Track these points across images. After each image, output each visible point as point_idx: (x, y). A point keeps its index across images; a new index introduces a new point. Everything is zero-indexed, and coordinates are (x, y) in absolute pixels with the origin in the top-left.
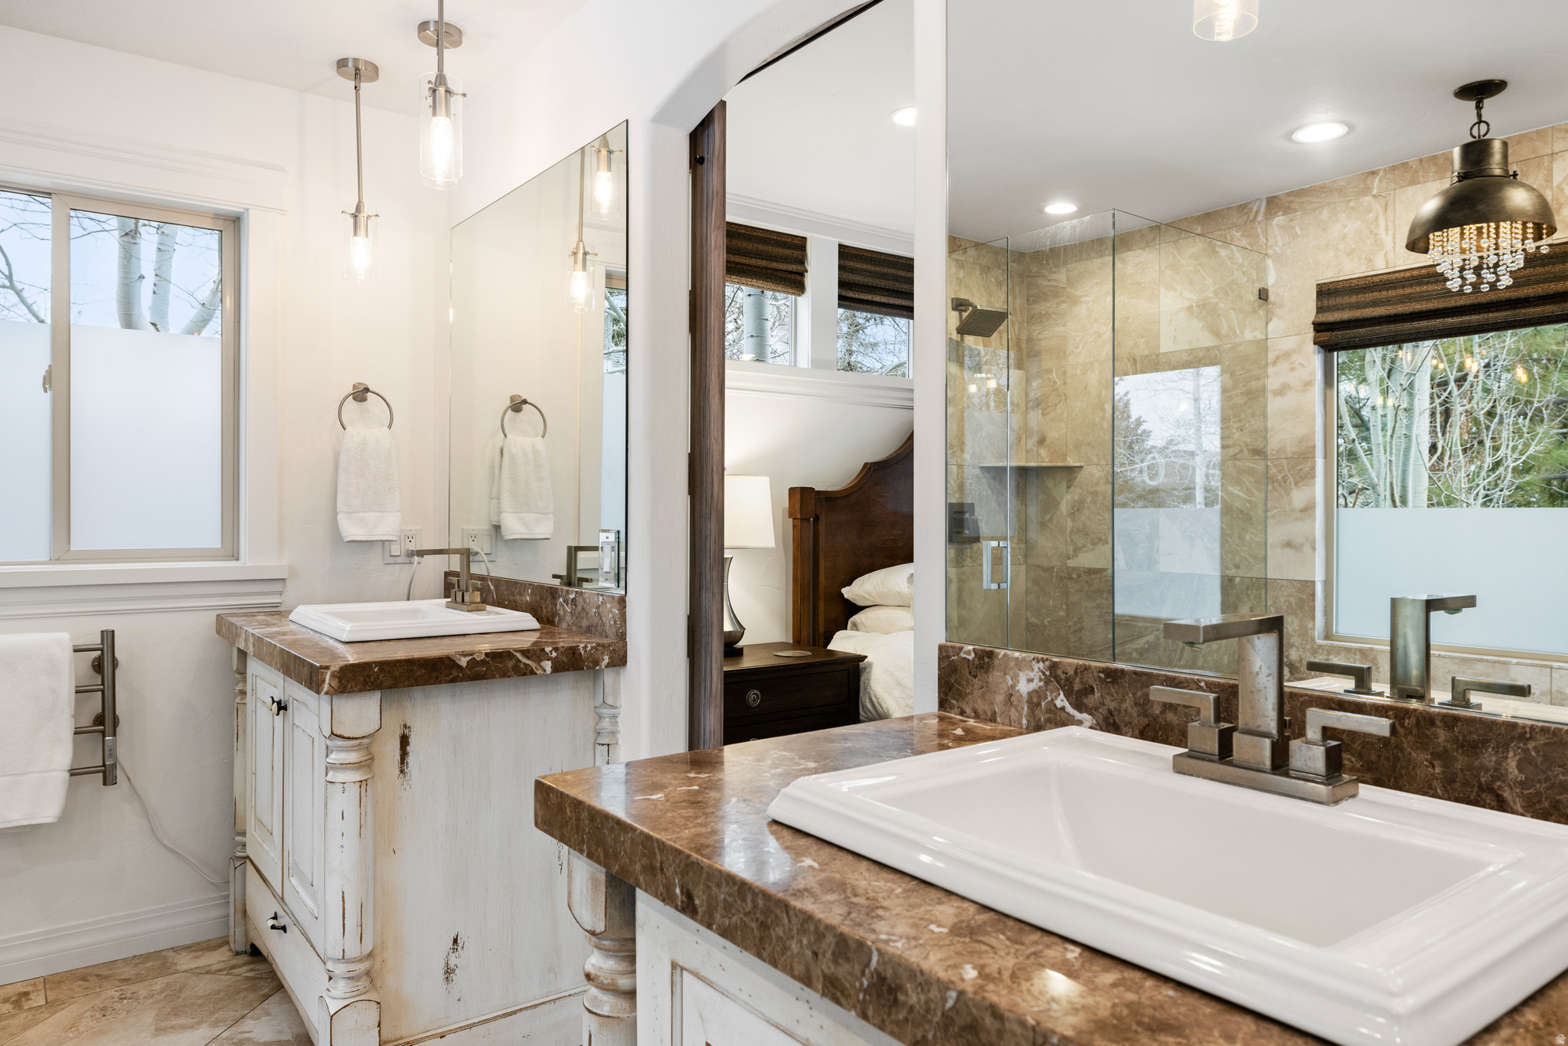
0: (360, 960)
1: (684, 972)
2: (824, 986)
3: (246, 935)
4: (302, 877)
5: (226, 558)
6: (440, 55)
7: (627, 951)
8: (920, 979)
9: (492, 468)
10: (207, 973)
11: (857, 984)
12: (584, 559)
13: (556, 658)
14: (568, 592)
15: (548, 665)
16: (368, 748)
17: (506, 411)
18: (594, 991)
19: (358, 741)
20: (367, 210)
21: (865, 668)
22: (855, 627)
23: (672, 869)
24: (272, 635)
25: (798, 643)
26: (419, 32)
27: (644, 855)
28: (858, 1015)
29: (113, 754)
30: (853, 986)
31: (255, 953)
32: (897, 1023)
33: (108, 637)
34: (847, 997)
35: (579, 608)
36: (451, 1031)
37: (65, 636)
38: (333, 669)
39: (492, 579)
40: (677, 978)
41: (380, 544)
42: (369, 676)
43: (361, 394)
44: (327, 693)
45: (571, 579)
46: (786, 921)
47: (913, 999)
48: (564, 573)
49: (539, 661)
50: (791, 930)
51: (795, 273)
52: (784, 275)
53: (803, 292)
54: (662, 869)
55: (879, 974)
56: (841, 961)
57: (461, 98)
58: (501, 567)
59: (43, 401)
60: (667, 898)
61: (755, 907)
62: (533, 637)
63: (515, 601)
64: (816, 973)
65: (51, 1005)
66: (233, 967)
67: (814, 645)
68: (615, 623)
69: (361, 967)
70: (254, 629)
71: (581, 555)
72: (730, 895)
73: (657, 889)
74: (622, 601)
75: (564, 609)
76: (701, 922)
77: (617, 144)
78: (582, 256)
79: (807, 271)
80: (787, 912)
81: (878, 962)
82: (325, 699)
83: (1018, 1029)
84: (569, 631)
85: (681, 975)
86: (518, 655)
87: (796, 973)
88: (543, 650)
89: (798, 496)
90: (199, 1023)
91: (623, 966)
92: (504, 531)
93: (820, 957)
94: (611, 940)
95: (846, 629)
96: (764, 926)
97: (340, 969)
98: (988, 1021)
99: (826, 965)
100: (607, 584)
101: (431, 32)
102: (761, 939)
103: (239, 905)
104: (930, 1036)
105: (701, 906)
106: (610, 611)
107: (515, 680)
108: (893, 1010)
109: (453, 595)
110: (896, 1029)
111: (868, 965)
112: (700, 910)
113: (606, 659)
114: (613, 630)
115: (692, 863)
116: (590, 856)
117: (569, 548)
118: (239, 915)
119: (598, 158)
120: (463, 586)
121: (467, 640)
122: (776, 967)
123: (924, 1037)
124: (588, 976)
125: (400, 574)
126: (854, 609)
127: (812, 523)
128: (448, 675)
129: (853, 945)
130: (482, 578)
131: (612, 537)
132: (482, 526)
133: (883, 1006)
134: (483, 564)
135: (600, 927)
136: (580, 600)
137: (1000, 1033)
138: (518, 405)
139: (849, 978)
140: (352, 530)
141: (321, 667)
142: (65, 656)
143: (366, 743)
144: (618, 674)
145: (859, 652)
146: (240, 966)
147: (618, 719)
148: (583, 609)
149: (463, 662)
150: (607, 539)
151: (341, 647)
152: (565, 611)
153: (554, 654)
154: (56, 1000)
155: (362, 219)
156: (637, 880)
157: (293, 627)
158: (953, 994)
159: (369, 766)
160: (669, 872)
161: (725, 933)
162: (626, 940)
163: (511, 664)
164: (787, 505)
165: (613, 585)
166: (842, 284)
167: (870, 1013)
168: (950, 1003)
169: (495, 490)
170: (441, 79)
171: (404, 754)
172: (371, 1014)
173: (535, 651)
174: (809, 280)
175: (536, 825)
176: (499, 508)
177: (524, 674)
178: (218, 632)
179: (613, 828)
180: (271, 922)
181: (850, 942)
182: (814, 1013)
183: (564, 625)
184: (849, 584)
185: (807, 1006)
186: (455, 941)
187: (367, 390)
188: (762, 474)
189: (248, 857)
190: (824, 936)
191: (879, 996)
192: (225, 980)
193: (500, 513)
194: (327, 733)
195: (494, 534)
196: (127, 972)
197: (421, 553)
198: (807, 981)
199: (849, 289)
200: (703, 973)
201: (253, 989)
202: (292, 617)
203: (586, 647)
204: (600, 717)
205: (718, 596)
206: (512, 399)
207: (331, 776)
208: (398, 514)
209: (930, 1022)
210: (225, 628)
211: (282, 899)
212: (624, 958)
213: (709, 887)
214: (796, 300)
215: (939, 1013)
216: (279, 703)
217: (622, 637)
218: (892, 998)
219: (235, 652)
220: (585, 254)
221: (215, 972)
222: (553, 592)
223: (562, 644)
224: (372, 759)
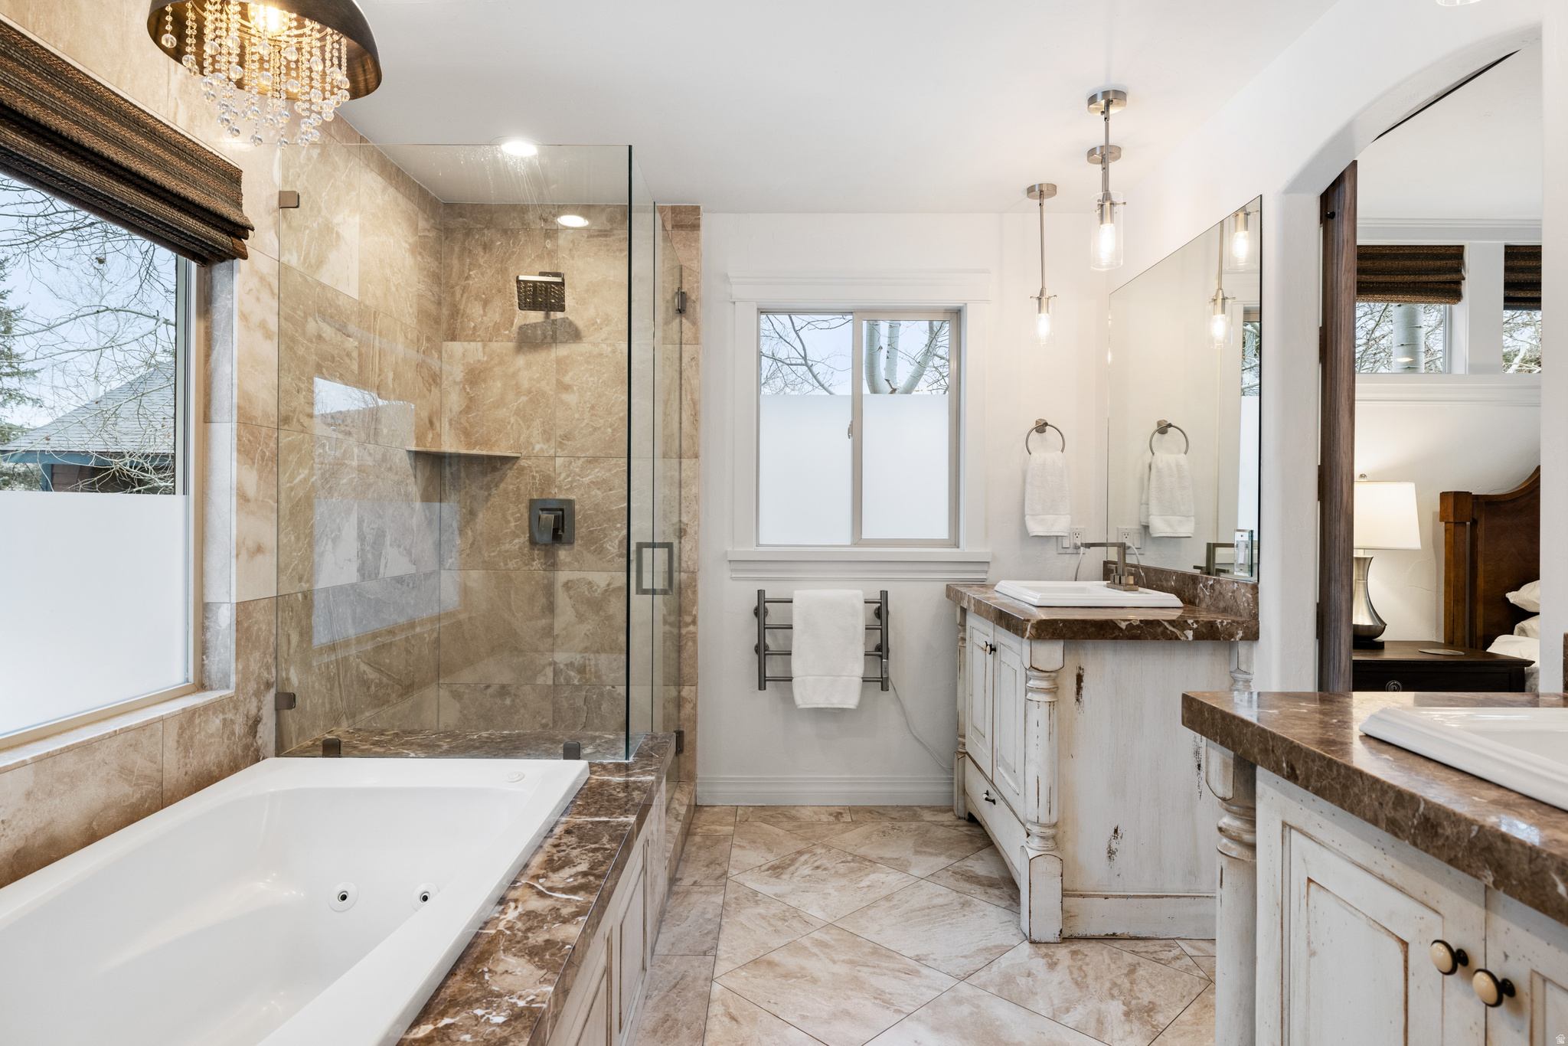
0: (1049, 827)
1: (1292, 831)
2: (1387, 825)
3: (965, 807)
4: (1007, 767)
5: (950, 546)
6: (1105, 169)
7: (1250, 816)
8: (1453, 818)
9: (1142, 480)
10: (942, 825)
11: (1410, 823)
12: (1221, 555)
13: (1197, 628)
14: (1207, 579)
15: (1190, 634)
16: (1054, 680)
17: (1154, 434)
18: (1225, 840)
19: (1048, 674)
20: (1047, 293)
21: (1532, 674)
22: (1523, 632)
23: (1280, 751)
24: (985, 598)
25: (1450, 642)
26: (1088, 157)
27: (1260, 742)
28: (1410, 843)
29: (887, 672)
30: (1407, 824)
31: (972, 820)
32: (1437, 848)
33: (884, 594)
34: (1403, 831)
35: (1217, 592)
36: (1112, 896)
37: (860, 592)
38: (1032, 622)
39: (1143, 568)
40: (1286, 833)
41: (1055, 539)
42: (1056, 629)
43: (1041, 427)
44: (1028, 638)
45: (1210, 568)
46: (1360, 783)
47: (1448, 832)
48: (1204, 564)
49: (1183, 630)
50: (1364, 789)
51: (1450, 282)
52: (1436, 286)
53: (1459, 300)
54: (1273, 751)
55: (1425, 816)
56: (1399, 809)
57: (1122, 206)
58: (1150, 558)
59: (847, 444)
60: (1276, 769)
61: (1339, 774)
62: (1179, 613)
63: (1162, 586)
64: (1382, 816)
65: (855, 823)
66: (957, 826)
67: (1471, 646)
68: (1248, 605)
69: (1050, 832)
70: (974, 593)
71: (1219, 551)
72: (1321, 767)
73: (1269, 764)
74: (1255, 588)
75: (1203, 592)
76: (1301, 786)
77: (1253, 208)
78: (1222, 301)
79: (1464, 279)
80: (1361, 777)
81: (1424, 808)
82: (1026, 642)
83: (1519, 849)
84: (1208, 609)
85: (1290, 832)
86: (1166, 624)
87: (1368, 817)
88: (1186, 622)
89: (1451, 500)
90: (940, 854)
91: (1246, 827)
92: (1151, 530)
93: (1384, 806)
94: (1238, 806)
95: (1512, 634)
96: (1345, 787)
97: (1035, 829)
98: (1500, 844)
99: (1389, 811)
100: (1242, 575)
101: (1098, 156)
102: (1343, 795)
103: (961, 787)
104: (1460, 855)
105: (1301, 774)
106: (1244, 595)
107: (1162, 643)
108: (1435, 839)
109: (1112, 578)
110: (1436, 851)
111: (1417, 810)
112: (1300, 778)
113: (1240, 634)
114: (1247, 611)
115: (1295, 746)
116: (1222, 743)
117: (1209, 545)
118: (961, 792)
119: (1236, 221)
120: (1120, 571)
121: (1125, 610)
122: (1353, 813)
123: (1456, 856)
124: (1220, 829)
125: (1070, 562)
126: (1523, 614)
127: (1468, 528)
128: (1112, 634)
129: (1407, 798)
130: (1132, 566)
131: (1246, 537)
132: (1133, 526)
133: (1428, 837)
134: (1134, 556)
135: (1229, 795)
136: (1217, 586)
137: (1508, 852)
138: (1163, 428)
139: (1404, 819)
140: (1036, 528)
141: (1024, 620)
142: (861, 605)
143: (1053, 675)
144: (1251, 647)
145: (1526, 657)
146: (962, 826)
147: (1251, 684)
148: (1220, 593)
149: (1123, 625)
150: (1241, 538)
151: (1034, 609)
152: (1205, 595)
153: (1195, 626)
154: (856, 821)
155: (1044, 300)
156: (1255, 759)
157: (997, 595)
158: (1476, 828)
159: (1055, 693)
160: (1278, 753)
161: (1318, 792)
162: (1248, 808)
163: (1160, 630)
164: (1438, 509)
165: (1247, 575)
166: (1508, 285)
167: (1419, 842)
168: (1474, 834)
169: (1144, 497)
170: (1107, 196)
171: (1079, 688)
172: (1056, 868)
173: (1179, 623)
174: (1466, 288)
175: (1183, 723)
176: (1148, 512)
177: (1171, 639)
178: (948, 596)
179: (1238, 724)
180: (986, 796)
181: (1405, 796)
182: (1387, 857)
183: (1204, 605)
184: (1517, 588)
185: (1382, 853)
186: (1116, 831)
187: (1046, 424)
188: (1406, 480)
189: (967, 753)
190: (1387, 792)
191: (1425, 830)
192: (954, 833)
193: (1148, 515)
194: (1028, 666)
195: (1143, 532)
196: (895, 814)
197: (1089, 546)
198: (1375, 822)
199: (1519, 290)
200: (1306, 829)
201: (971, 842)
202: (996, 588)
203: (1222, 623)
204: (1235, 681)
205: (1347, 588)
206: (1159, 423)
207: (1029, 696)
208: (1069, 516)
209: (1460, 846)
210: (953, 594)
211: (992, 782)
212: (1247, 821)
213: (1306, 762)
214: (1451, 309)
215: (1466, 840)
216: (991, 646)
217: (1255, 617)
218: (1434, 831)
219: (959, 610)
220: (1224, 299)
221: (946, 826)
222: (1194, 579)
223: (1201, 619)
224: (1057, 688)
